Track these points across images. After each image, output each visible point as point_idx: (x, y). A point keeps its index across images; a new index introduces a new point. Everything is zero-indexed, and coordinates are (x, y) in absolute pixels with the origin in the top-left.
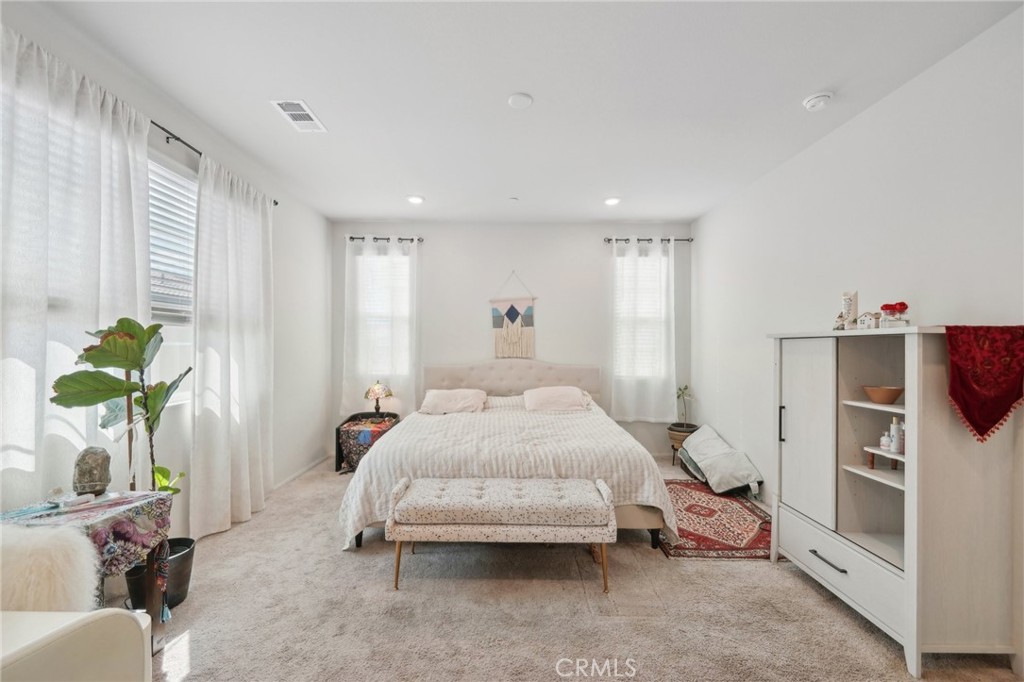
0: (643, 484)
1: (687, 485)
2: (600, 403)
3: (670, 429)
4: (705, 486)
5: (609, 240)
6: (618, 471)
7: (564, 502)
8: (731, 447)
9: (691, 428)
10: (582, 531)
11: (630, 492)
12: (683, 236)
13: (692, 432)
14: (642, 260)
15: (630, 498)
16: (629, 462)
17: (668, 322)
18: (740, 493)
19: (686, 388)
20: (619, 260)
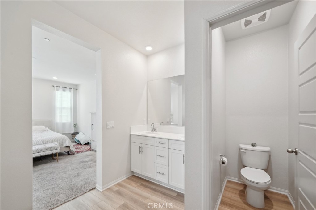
0: (65, 142)
1: (76, 145)
2: (51, 129)
3: (72, 134)
4: (80, 144)
5: (53, 86)
6: (59, 140)
7: (47, 147)
8: (86, 135)
9: (77, 133)
10: (52, 151)
11: (63, 144)
12: (75, 88)
13: (77, 134)
14: (64, 92)
15: (62, 146)
16: (62, 139)
17: (71, 108)
18: (88, 144)
19: (76, 124)
20: (57, 92)
